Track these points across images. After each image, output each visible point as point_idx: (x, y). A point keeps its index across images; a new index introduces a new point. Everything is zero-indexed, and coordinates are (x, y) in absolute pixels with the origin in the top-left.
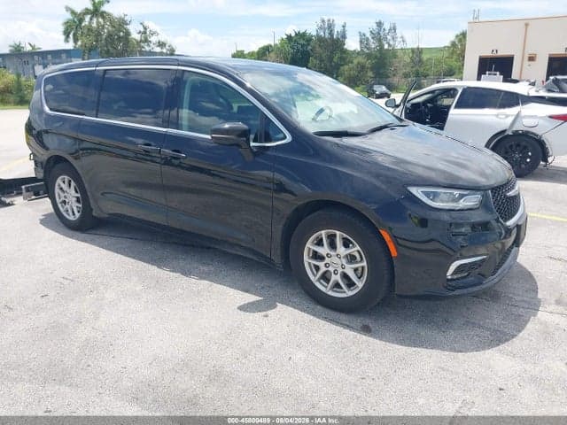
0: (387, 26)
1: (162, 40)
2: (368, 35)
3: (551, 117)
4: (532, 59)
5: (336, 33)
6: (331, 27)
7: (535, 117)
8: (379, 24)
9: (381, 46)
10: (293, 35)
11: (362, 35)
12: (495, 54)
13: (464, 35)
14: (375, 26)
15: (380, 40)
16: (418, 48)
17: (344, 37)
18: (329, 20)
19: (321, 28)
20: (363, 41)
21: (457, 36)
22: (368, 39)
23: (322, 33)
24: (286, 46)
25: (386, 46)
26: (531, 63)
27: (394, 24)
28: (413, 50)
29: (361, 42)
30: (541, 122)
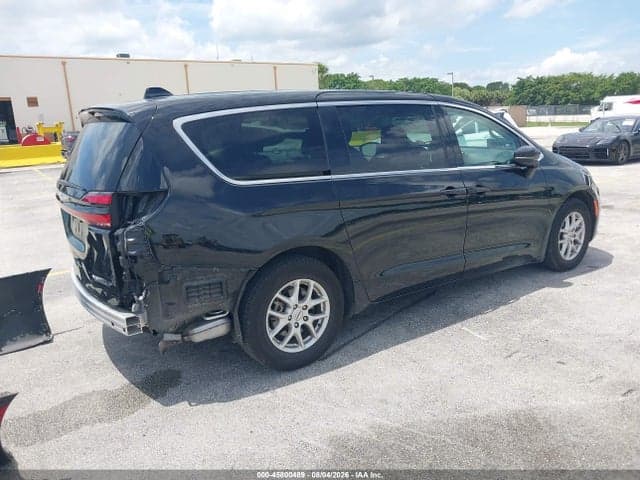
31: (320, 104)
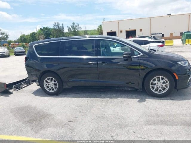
0: (76, 24)
1: (3, 32)
2: (70, 27)
3: (157, 46)
4: (121, 32)
5: (60, 27)
6: (58, 25)
7: (153, 46)
8: (73, 24)
9: (75, 30)
10: (43, 28)
11: (68, 27)
12: (111, 31)
13: (101, 26)
14: (72, 24)
15: (74, 29)
16: (86, 31)
17: (63, 28)
18: (57, 23)
19: (55, 25)
20: (69, 29)
21: (99, 26)
22: (70, 28)
23: (55, 27)
24: (41, 32)
25: (77, 31)
26: (121, 33)
27: (78, 23)
28: (84, 31)
29: (68, 29)
30: (155, 48)
31: (61, 41)
